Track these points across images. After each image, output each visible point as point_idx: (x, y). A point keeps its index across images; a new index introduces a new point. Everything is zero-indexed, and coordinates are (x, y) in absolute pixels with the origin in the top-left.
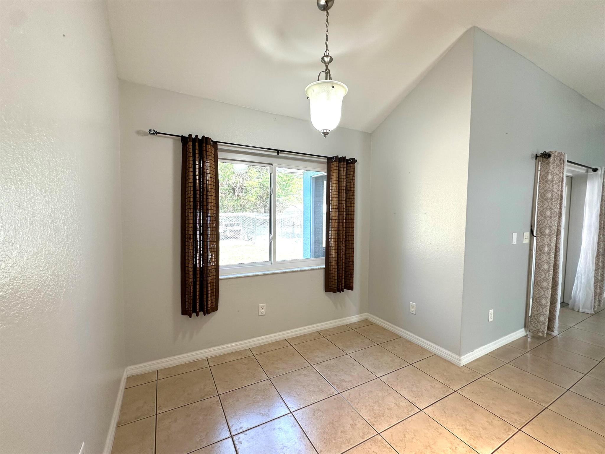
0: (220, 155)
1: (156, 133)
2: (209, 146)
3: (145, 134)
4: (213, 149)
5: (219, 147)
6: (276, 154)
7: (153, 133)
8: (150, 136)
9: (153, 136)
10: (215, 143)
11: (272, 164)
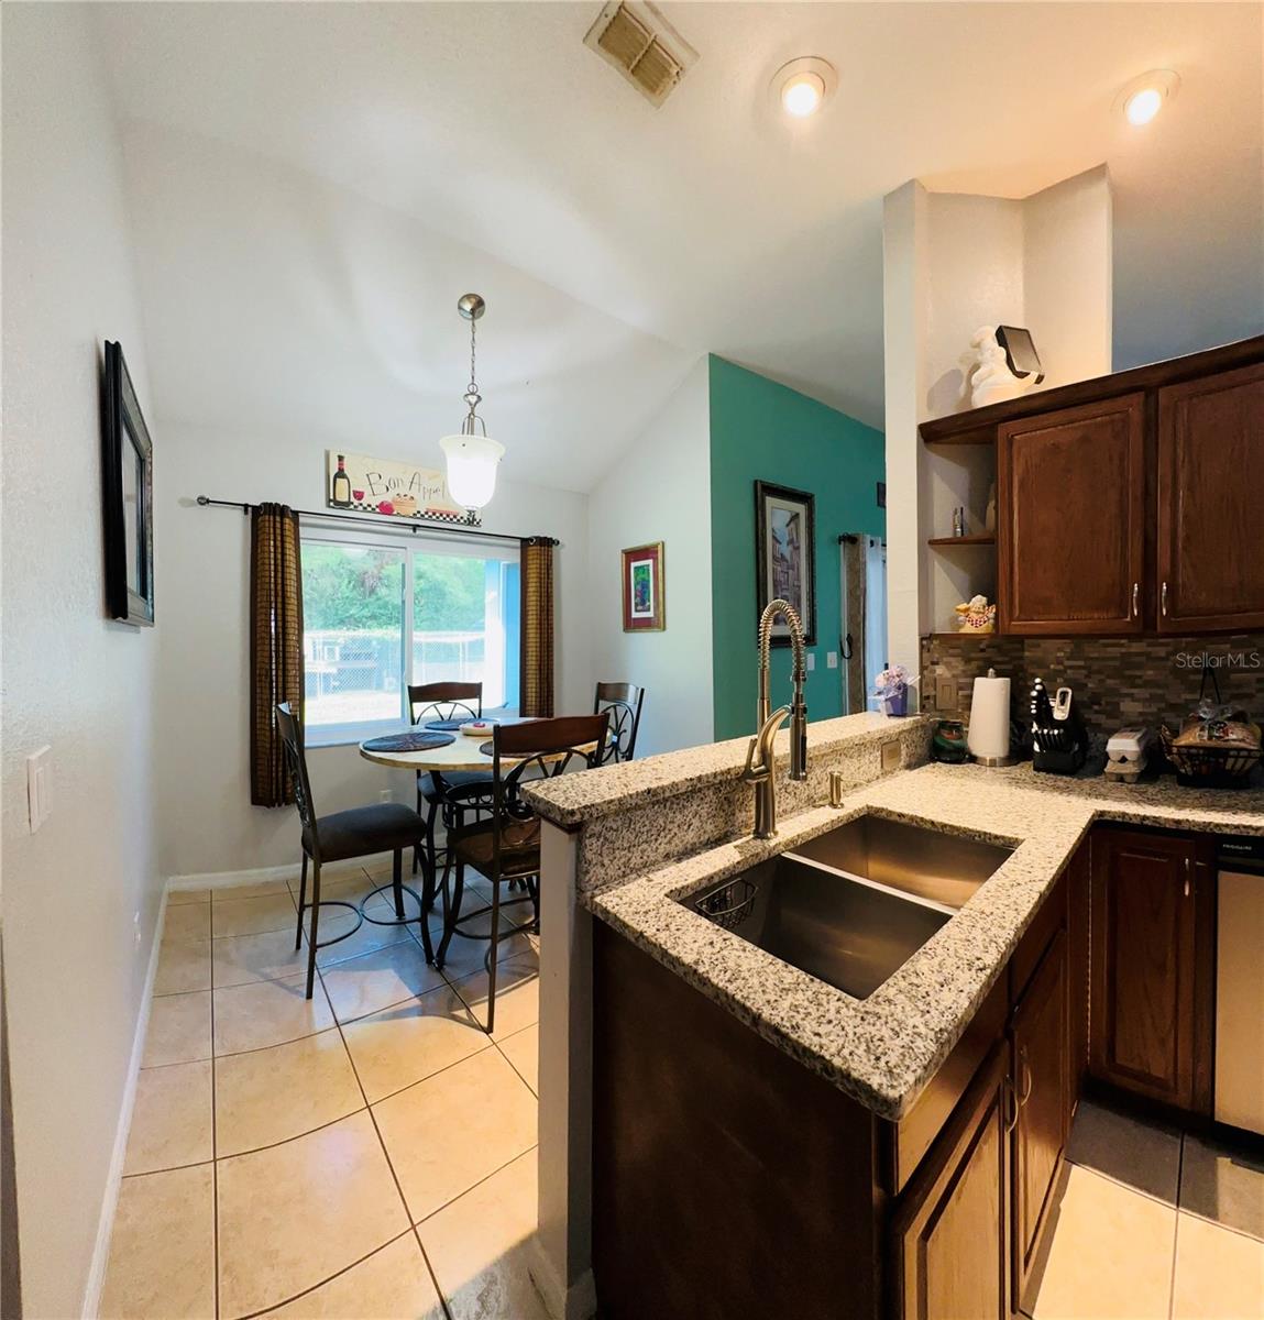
0: (303, 532)
1: (208, 501)
2: (287, 521)
3: (191, 504)
4: (292, 524)
5: (302, 520)
6: (411, 531)
7: (204, 501)
8: (199, 506)
9: (204, 507)
10: (296, 513)
11: (405, 548)
